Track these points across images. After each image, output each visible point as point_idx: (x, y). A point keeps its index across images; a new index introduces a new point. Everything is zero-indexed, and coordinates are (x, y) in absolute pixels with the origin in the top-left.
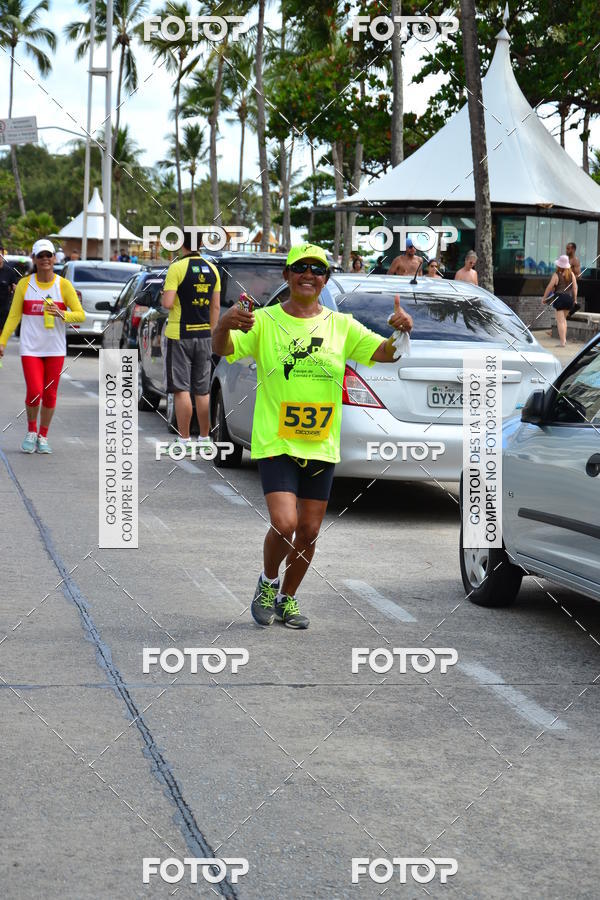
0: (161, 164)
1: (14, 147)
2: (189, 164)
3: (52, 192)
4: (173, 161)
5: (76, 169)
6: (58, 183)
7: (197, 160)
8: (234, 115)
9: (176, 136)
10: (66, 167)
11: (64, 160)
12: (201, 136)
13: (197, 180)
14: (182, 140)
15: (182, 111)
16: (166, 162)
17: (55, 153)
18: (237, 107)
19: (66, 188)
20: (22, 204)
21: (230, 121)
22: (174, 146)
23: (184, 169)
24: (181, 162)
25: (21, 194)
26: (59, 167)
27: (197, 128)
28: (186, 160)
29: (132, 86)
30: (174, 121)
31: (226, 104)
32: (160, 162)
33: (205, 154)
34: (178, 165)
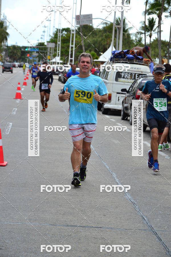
0: (138, 33)
1: (81, 26)
2: (149, 33)
3: (95, 43)
4: (143, 32)
5: (104, 34)
6: (97, 40)
7: (152, 32)
8: (168, 14)
9: (145, 22)
10: (100, 33)
11: (99, 31)
12: (155, 22)
13: (152, 40)
14: (147, 23)
15: (148, 12)
16: (140, 32)
17: (96, 28)
18: (170, 11)
19: (100, 42)
20: (84, 48)
21: (166, 16)
22: (144, 26)
23: (147, 35)
24: (146, 32)
25: (83, 43)
26: (97, 33)
27: (153, 19)
28: (148, 32)
29: (128, 2)
30: (144, 16)
31: (165, 10)
32: (138, 32)
33: (156, 29)
34: (145, 34)
